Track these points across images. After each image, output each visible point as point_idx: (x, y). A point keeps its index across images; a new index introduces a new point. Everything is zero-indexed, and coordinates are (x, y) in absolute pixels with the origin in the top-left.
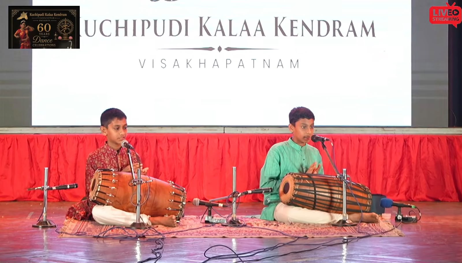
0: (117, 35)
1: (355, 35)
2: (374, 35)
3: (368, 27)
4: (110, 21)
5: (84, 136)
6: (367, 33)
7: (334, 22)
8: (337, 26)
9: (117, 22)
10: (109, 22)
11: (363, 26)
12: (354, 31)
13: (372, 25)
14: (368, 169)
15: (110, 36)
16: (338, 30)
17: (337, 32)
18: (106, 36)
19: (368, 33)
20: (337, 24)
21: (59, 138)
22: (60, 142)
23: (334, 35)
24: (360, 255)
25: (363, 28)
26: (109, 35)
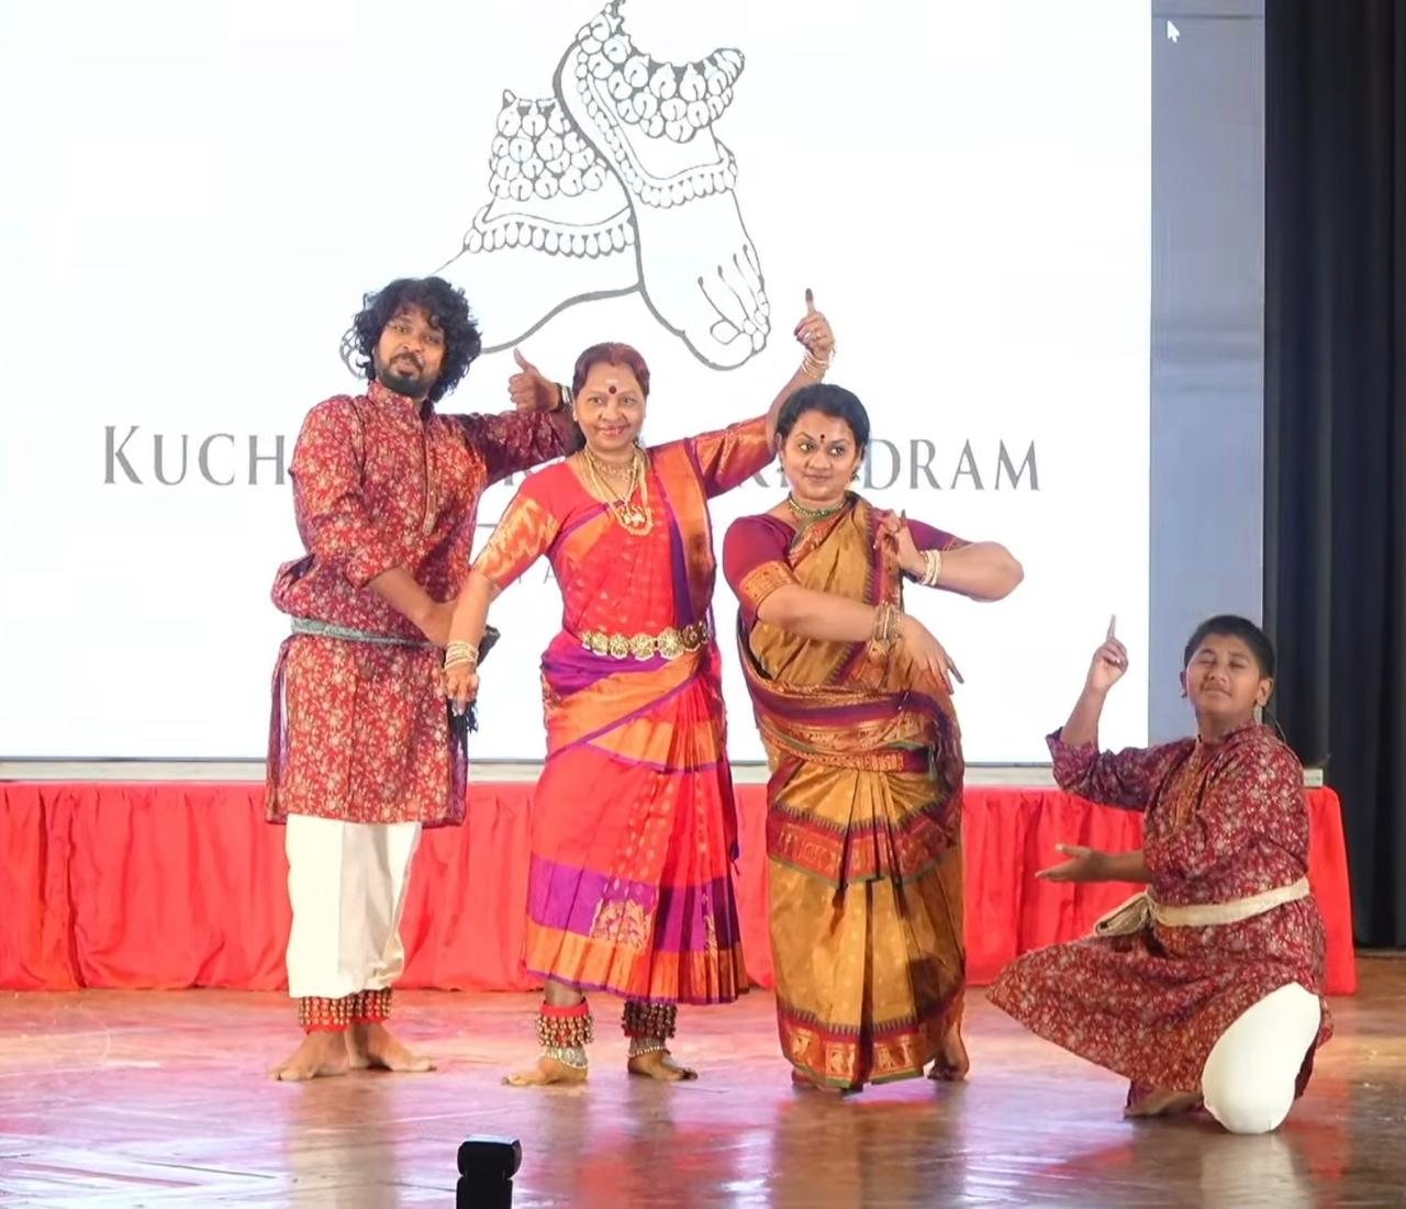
0: (253, 480)
1: (979, 485)
2: (1034, 485)
3: (1017, 459)
4: (232, 438)
5: (150, 788)
6: (1015, 479)
7: (914, 444)
8: (922, 459)
9: (253, 440)
10: (229, 440)
11: (1003, 455)
12: (974, 472)
13: (1028, 455)
14: (1015, 888)
15: (232, 481)
16: (927, 469)
17: (921, 474)
18: (218, 483)
19: (1017, 478)
20: (923, 450)
21: (74, 795)
22: (77, 805)
23: (914, 485)
24: (989, 1157)
25: (1002, 463)
26: (230, 479)
